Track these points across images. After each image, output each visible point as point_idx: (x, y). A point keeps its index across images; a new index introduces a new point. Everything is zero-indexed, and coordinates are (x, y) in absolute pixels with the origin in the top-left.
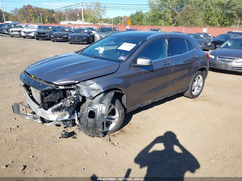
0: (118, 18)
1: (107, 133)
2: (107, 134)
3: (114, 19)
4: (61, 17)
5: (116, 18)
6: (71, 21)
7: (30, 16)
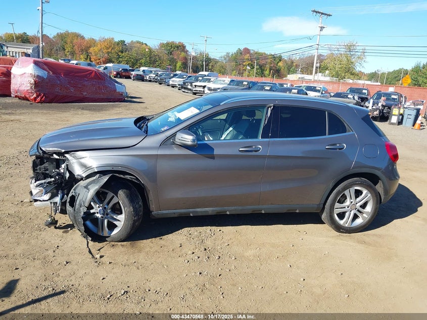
0: (399, 71)
1: (107, 239)
2: (107, 241)
3: (389, 73)
4: (292, 67)
5: (394, 72)
6: (304, 75)
7: (244, 66)
